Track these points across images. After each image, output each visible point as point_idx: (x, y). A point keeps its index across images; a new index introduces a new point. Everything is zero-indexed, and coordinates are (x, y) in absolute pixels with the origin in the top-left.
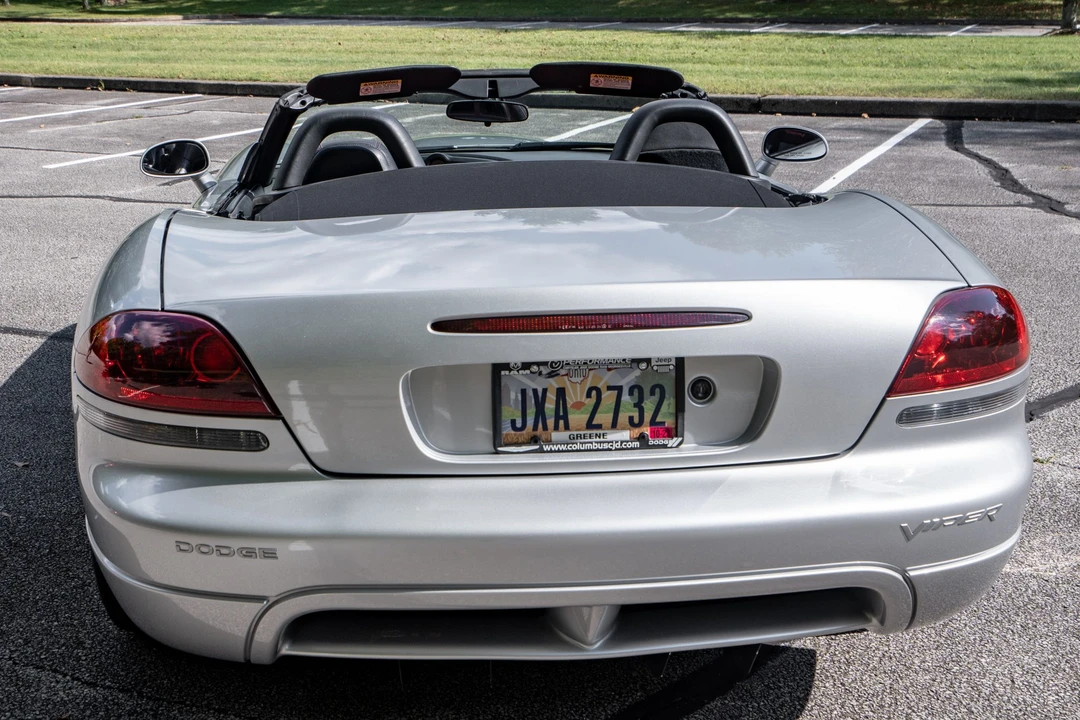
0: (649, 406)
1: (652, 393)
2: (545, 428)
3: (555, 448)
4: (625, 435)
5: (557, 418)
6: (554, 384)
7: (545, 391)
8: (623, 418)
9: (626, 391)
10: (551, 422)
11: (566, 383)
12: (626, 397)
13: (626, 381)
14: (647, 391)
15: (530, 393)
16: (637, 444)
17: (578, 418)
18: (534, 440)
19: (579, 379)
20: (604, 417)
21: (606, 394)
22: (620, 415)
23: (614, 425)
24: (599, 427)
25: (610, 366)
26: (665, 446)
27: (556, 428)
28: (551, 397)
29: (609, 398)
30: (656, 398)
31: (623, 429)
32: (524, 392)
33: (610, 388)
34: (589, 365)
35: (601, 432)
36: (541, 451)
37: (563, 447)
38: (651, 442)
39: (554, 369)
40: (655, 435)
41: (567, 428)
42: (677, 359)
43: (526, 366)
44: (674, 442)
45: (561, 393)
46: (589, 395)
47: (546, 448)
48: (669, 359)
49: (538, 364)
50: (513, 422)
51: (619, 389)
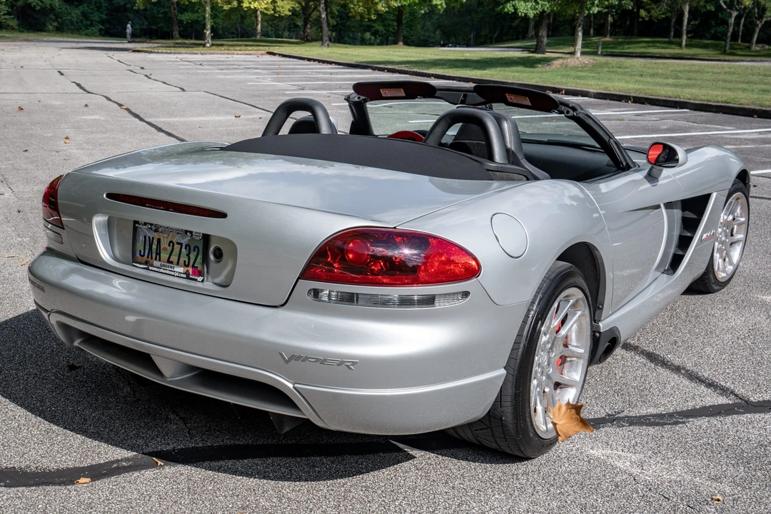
0: (192, 256)
1: (194, 251)
2: (152, 258)
3: (154, 269)
4: (181, 270)
5: (157, 254)
6: (156, 235)
7: (153, 238)
8: (181, 261)
9: (184, 247)
10: (154, 255)
11: (162, 236)
12: (183, 250)
13: (185, 241)
14: (192, 249)
15: (147, 239)
16: (185, 276)
17: (164, 256)
18: (146, 263)
19: (166, 236)
20: (174, 258)
21: (176, 246)
22: (181, 258)
23: (178, 264)
24: (172, 263)
25: (178, 232)
26: (196, 280)
27: (156, 259)
28: (155, 242)
29: (177, 247)
30: (195, 253)
31: (181, 266)
32: (145, 237)
33: (178, 243)
34: (169, 230)
35: (172, 265)
36: (148, 269)
37: (156, 269)
38: (191, 277)
39: (156, 228)
40: (194, 273)
41: (160, 260)
42: (203, 234)
43: (145, 224)
44: (200, 279)
45: (159, 241)
46: (169, 246)
47: (150, 268)
48: (200, 233)
49: (151, 224)
50: (140, 251)
51: (181, 244)
